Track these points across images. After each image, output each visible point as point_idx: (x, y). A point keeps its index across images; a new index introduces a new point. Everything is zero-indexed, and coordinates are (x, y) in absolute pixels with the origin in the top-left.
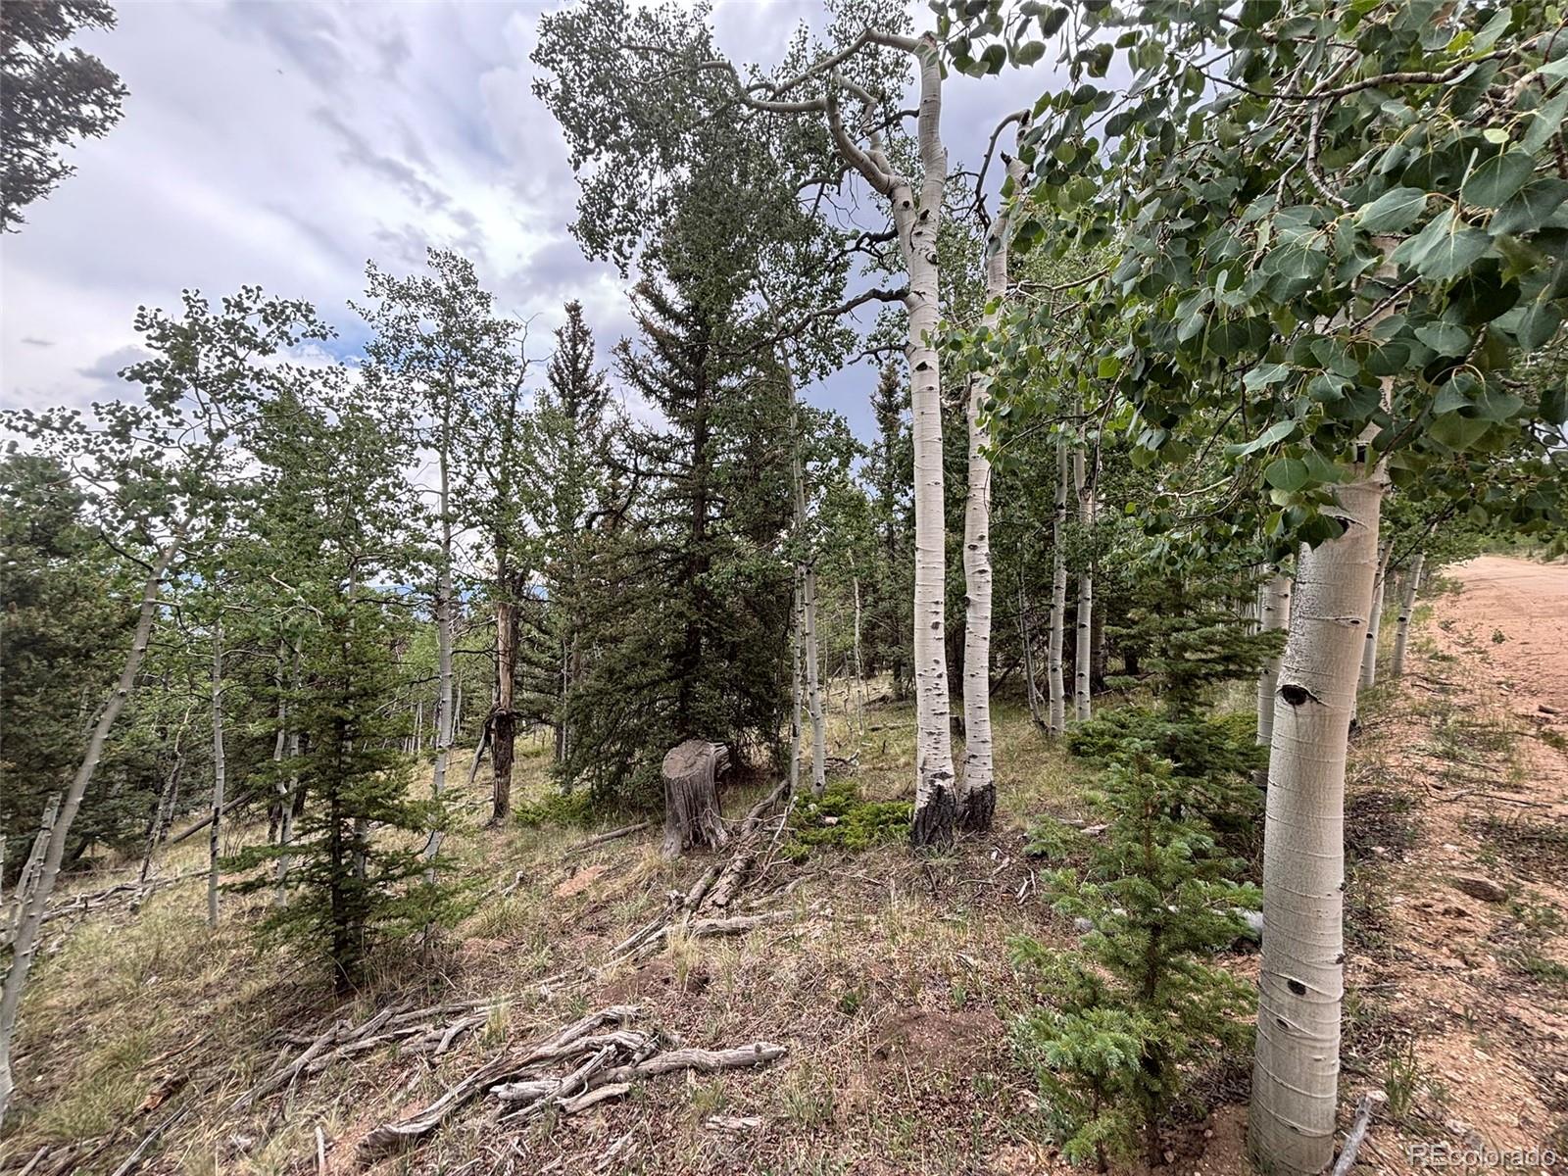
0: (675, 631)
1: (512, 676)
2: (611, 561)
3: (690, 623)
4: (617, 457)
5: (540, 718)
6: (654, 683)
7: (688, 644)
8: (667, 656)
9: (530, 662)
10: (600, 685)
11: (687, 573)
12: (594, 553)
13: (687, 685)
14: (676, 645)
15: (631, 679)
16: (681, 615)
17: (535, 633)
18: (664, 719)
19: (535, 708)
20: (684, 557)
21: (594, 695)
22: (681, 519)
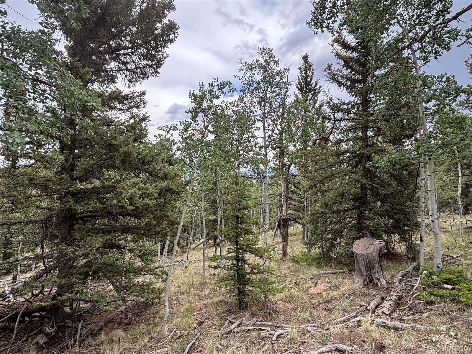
0: (356, 188)
1: (287, 204)
2: (325, 159)
3: (362, 185)
4: (326, 115)
5: (296, 221)
6: (345, 211)
7: (361, 194)
8: (351, 199)
9: (292, 199)
10: (323, 210)
11: (360, 162)
12: (318, 155)
13: (361, 212)
14: (355, 194)
15: (335, 208)
16: (357, 181)
17: (293, 188)
18: (351, 227)
19: (294, 217)
20: (358, 155)
21: (320, 214)
22: (357, 138)
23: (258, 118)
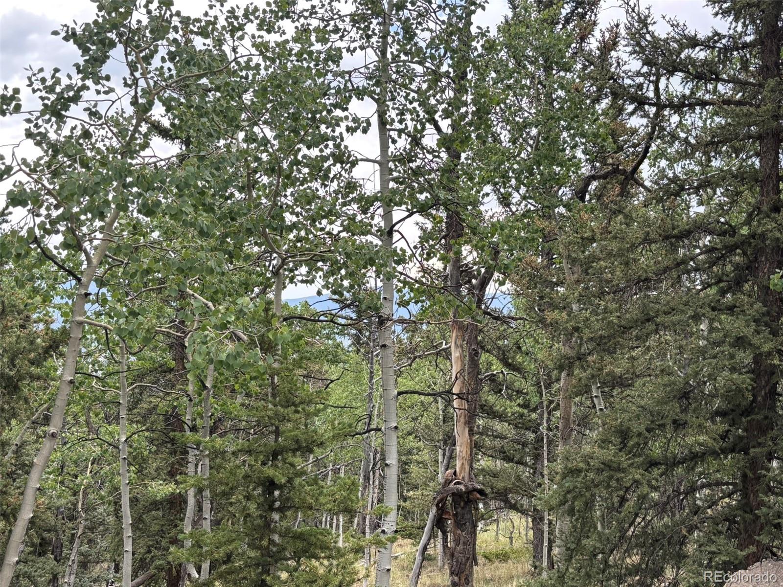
0: (733, 370)
1: (471, 432)
2: (621, 253)
3: (757, 359)
4: (628, 82)
5: (506, 501)
6: (694, 458)
7: (755, 392)
8: (718, 413)
9: (492, 414)
10: (608, 454)
11: (749, 269)
12: (592, 240)
13: (754, 464)
14: (733, 393)
15: (656, 449)
16: (740, 342)
17: (497, 367)
18: (715, 521)
19: (500, 485)
20: (744, 243)
21: (599, 471)
22: (741, 177)
23: (359, 81)
